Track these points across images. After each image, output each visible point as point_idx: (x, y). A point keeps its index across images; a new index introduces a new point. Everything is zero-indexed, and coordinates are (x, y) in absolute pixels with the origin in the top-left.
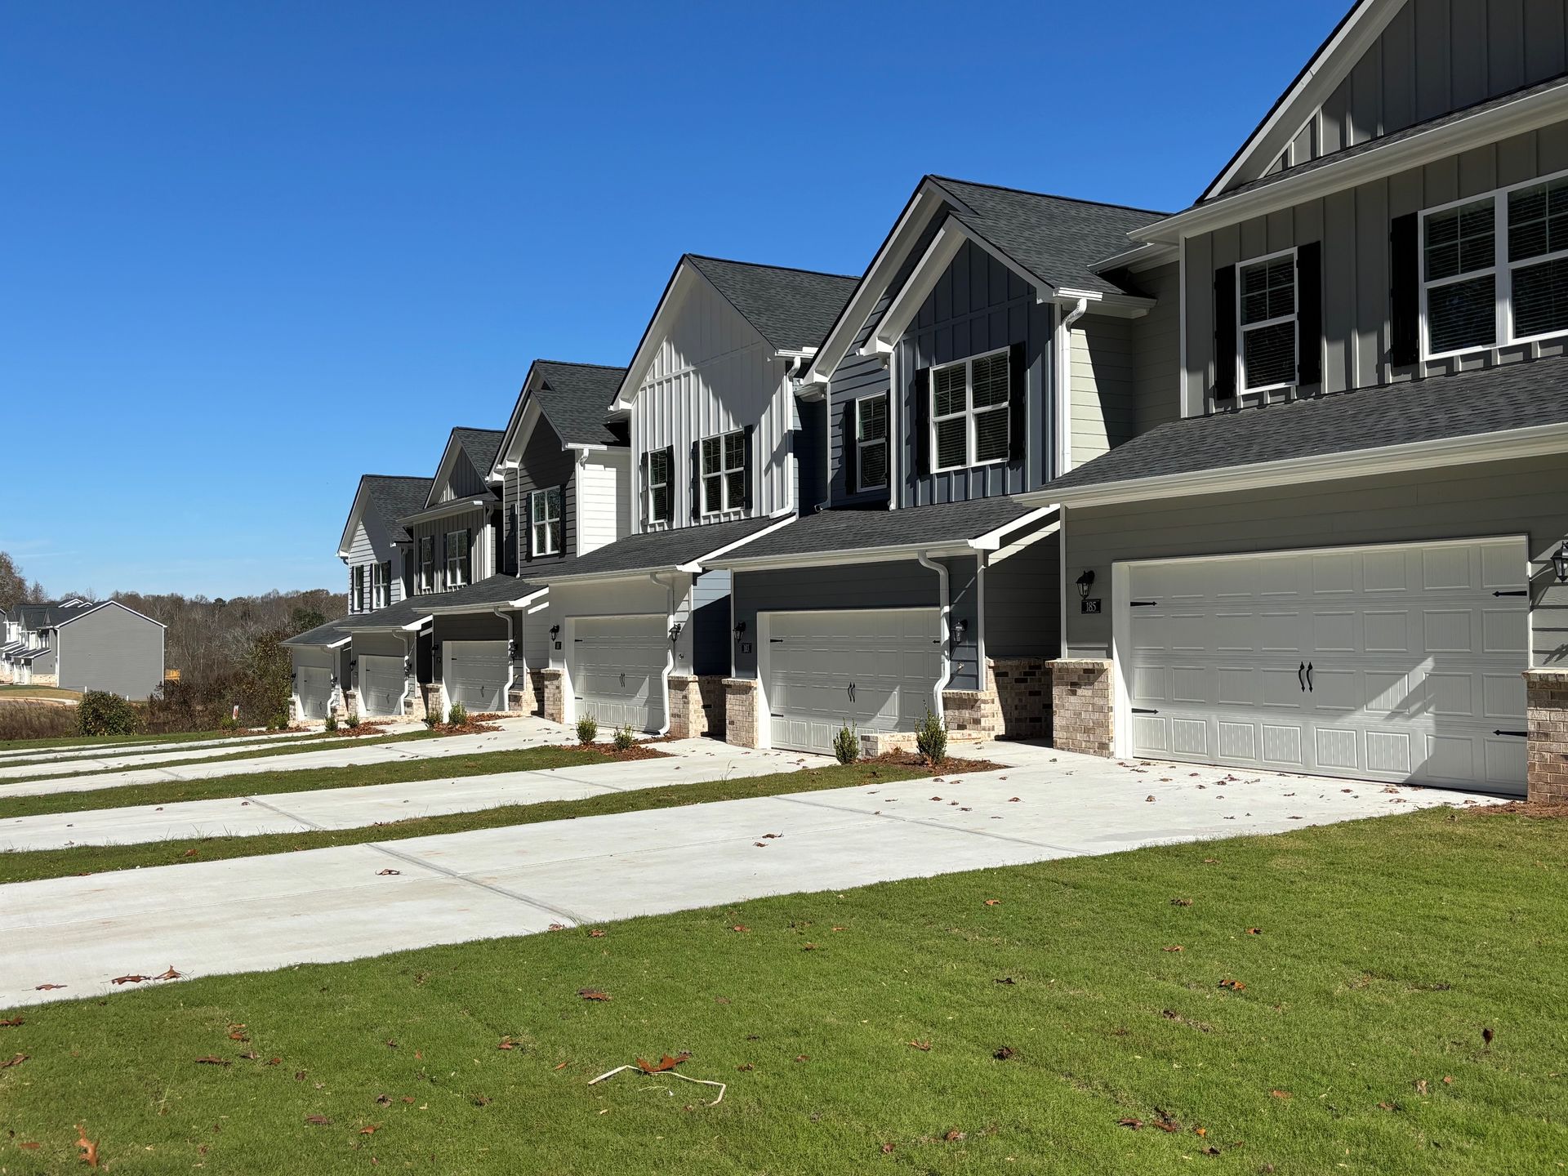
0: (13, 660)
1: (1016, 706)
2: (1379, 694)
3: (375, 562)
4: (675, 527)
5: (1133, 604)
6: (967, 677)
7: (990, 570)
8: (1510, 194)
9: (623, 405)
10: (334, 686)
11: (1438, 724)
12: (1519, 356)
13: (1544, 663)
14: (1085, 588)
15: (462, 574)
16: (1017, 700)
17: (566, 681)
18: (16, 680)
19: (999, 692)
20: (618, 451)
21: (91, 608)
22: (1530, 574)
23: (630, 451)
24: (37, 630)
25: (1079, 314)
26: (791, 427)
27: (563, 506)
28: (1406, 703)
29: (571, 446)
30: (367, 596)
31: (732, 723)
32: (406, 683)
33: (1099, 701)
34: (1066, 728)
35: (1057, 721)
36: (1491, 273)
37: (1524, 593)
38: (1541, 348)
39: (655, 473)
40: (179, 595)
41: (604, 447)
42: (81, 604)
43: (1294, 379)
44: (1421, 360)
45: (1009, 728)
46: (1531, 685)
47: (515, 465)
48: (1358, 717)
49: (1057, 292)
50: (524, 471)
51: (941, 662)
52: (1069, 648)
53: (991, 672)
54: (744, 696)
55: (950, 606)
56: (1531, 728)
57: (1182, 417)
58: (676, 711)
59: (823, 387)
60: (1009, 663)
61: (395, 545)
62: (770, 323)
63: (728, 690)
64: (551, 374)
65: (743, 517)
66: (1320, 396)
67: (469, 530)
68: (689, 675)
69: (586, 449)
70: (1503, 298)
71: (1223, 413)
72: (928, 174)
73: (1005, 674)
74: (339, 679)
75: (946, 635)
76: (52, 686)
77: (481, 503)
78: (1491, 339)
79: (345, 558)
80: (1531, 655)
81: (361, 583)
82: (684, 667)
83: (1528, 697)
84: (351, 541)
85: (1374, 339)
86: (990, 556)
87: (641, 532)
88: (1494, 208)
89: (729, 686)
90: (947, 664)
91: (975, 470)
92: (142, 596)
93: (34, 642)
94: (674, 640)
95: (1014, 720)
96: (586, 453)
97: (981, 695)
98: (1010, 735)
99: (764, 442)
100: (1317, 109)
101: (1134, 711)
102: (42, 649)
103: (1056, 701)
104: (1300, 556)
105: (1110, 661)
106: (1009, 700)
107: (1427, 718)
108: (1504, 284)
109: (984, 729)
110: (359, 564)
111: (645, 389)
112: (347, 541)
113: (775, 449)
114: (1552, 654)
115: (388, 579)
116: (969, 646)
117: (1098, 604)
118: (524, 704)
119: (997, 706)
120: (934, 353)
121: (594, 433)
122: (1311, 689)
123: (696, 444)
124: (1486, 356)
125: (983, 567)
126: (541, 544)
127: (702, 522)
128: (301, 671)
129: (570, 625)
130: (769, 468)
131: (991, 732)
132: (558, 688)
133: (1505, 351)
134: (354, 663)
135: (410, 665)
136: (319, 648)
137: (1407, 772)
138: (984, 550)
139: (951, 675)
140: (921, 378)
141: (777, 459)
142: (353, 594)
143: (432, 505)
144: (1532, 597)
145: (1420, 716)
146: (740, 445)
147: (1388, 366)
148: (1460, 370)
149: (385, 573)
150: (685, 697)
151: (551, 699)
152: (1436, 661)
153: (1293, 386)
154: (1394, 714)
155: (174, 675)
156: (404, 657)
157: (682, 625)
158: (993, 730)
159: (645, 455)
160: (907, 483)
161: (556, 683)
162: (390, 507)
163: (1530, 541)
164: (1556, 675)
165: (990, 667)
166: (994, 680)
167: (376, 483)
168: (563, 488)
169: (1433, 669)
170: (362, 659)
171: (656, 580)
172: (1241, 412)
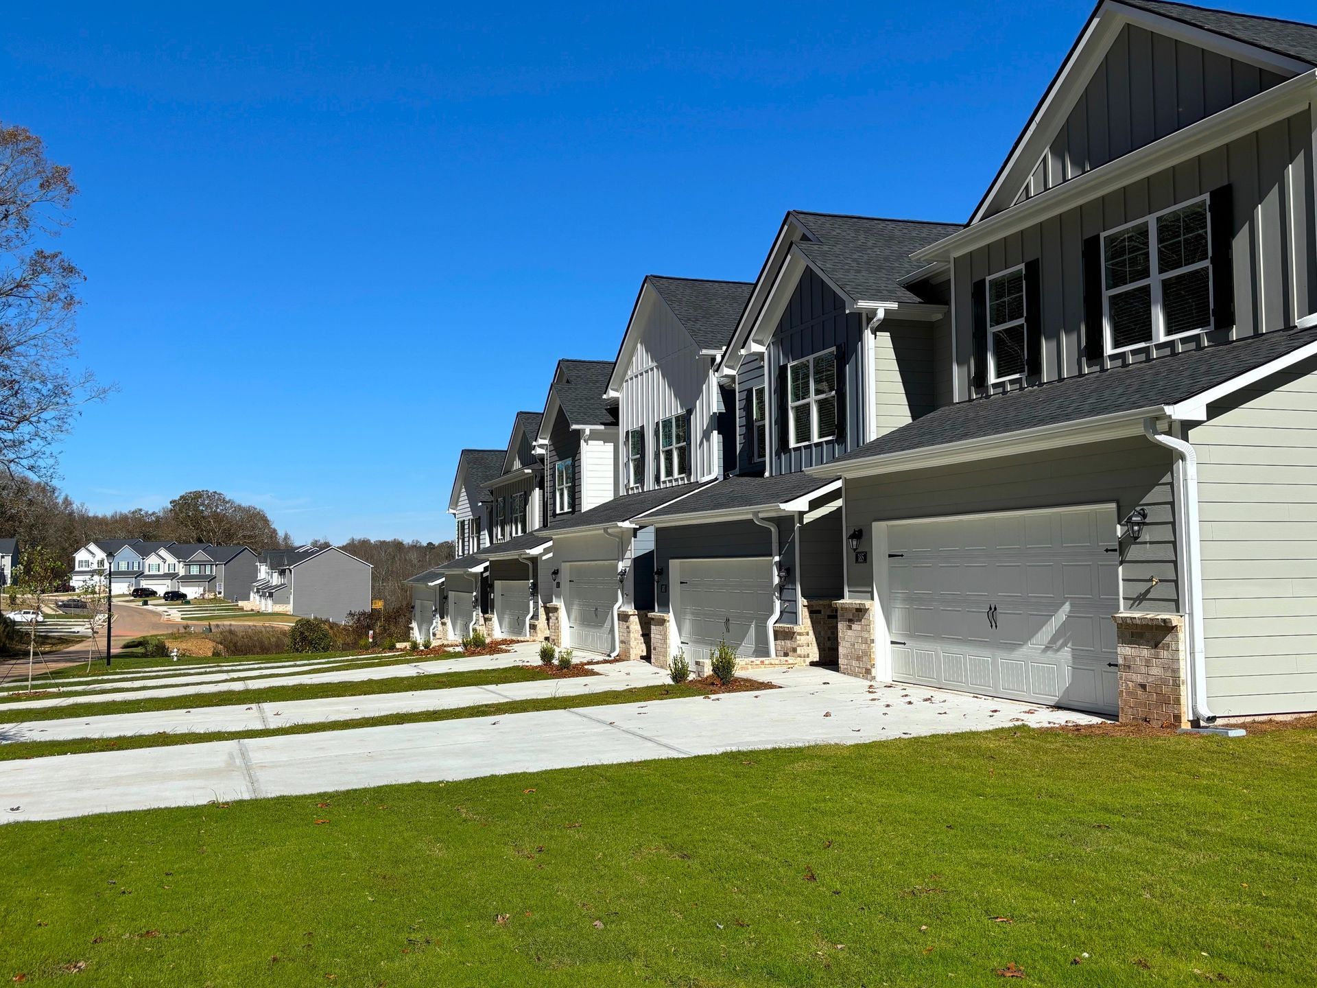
0: (261, 593)
1: (829, 638)
2: (1037, 632)
3: (472, 517)
4: (645, 490)
5: (890, 556)
6: (789, 614)
7: (805, 528)
8: (1159, 219)
9: (612, 394)
10: (434, 616)
11: (1074, 657)
12: (1167, 351)
13: (1130, 608)
14: (855, 543)
15: (522, 526)
16: (830, 633)
17: (562, 613)
18: (263, 609)
19: (813, 626)
20: (611, 429)
21: (318, 551)
22: (1119, 534)
23: (618, 429)
24: (278, 570)
25: (878, 320)
26: (715, 410)
27: (574, 473)
28: (1054, 640)
29: (575, 427)
30: (466, 544)
31: (655, 649)
32: (474, 613)
33: (865, 635)
34: (846, 656)
35: (841, 650)
36: (1146, 284)
37: (1115, 550)
38: (1181, 344)
39: (634, 448)
40: (400, 540)
41: (602, 427)
42: (311, 549)
43: (1024, 371)
44: (1105, 355)
45: (823, 655)
46: (1119, 626)
47: (546, 442)
48: (1024, 650)
49: (857, 305)
50: (552, 446)
51: (773, 602)
52: (849, 591)
53: (806, 610)
54: (661, 627)
55: (780, 556)
56: (1120, 661)
57: (954, 402)
58: (623, 638)
59: (733, 377)
60: (821, 602)
61: (480, 504)
62: (702, 328)
63: (652, 622)
64: (571, 370)
65: (686, 482)
66: (1041, 384)
67: (525, 492)
68: (630, 609)
69: (587, 429)
70: (1156, 303)
71: (981, 398)
72: (791, 210)
73: (819, 612)
74: (438, 610)
75: (776, 580)
76: (288, 613)
77: (530, 471)
78: (1148, 337)
79: (455, 514)
80: (1122, 601)
81: (463, 534)
82: (629, 603)
83: (1118, 636)
84: (457, 502)
85: (1074, 336)
86: (805, 516)
87: (625, 494)
88: (1147, 231)
89: (653, 619)
90: (777, 603)
91: (817, 445)
92: (372, 542)
93: (276, 579)
94: (621, 582)
95: (827, 649)
96: (587, 432)
97: (797, 629)
98: (824, 661)
99: (699, 422)
100: (1047, 149)
101: (892, 643)
102: (282, 585)
103: (840, 634)
104: (988, 518)
105: (870, 602)
106: (822, 634)
107: (1067, 652)
108: (1157, 293)
109: (800, 656)
110: (462, 519)
111: (627, 381)
112: (454, 502)
113: (705, 428)
114: (1134, 600)
115: (479, 532)
116: (792, 589)
117: (865, 556)
118: (539, 632)
119: (812, 637)
120: (791, 353)
121: (597, 416)
122: (996, 626)
123: (658, 424)
124: (1146, 350)
125: (798, 525)
126: (562, 504)
127: (662, 486)
128: (418, 603)
129: (565, 568)
130: (702, 442)
131: (806, 659)
132: (557, 619)
133: (1160, 346)
134: (446, 598)
135: (476, 600)
136: (424, 586)
137: (1056, 696)
138: (799, 511)
139: (781, 612)
140: (782, 370)
141: (706, 435)
142: (458, 542)
143: (507, 472)
144: (1121, 554)
145: (1062, 650)
146: (684, 421)
147: (1084, 360)
148: (1131, 362)
149: (477, 525)
150: (628, 627)
151: (553, 628)
152: (1072, 605)
153: (1023, 376)
154: (1047, 648)
155: (379, 605)
156: (472, 593)
157: (628, 569)
158: (808, 656)
159: (627, 433)
160: (776, 456)
161: (556, 614)
162: (480, 474)
163: (1119, 508)
164: (1131, 618)
165: (804, 606)
166: (808, 616)
167: (471, 456)
168: (574, 460)
169: (1070, 612)
170: (451, 595)
171: (609, 534)
172: (992, 397)
